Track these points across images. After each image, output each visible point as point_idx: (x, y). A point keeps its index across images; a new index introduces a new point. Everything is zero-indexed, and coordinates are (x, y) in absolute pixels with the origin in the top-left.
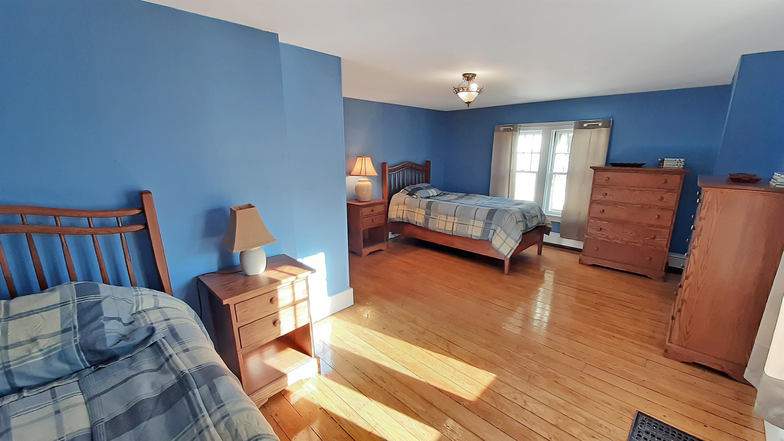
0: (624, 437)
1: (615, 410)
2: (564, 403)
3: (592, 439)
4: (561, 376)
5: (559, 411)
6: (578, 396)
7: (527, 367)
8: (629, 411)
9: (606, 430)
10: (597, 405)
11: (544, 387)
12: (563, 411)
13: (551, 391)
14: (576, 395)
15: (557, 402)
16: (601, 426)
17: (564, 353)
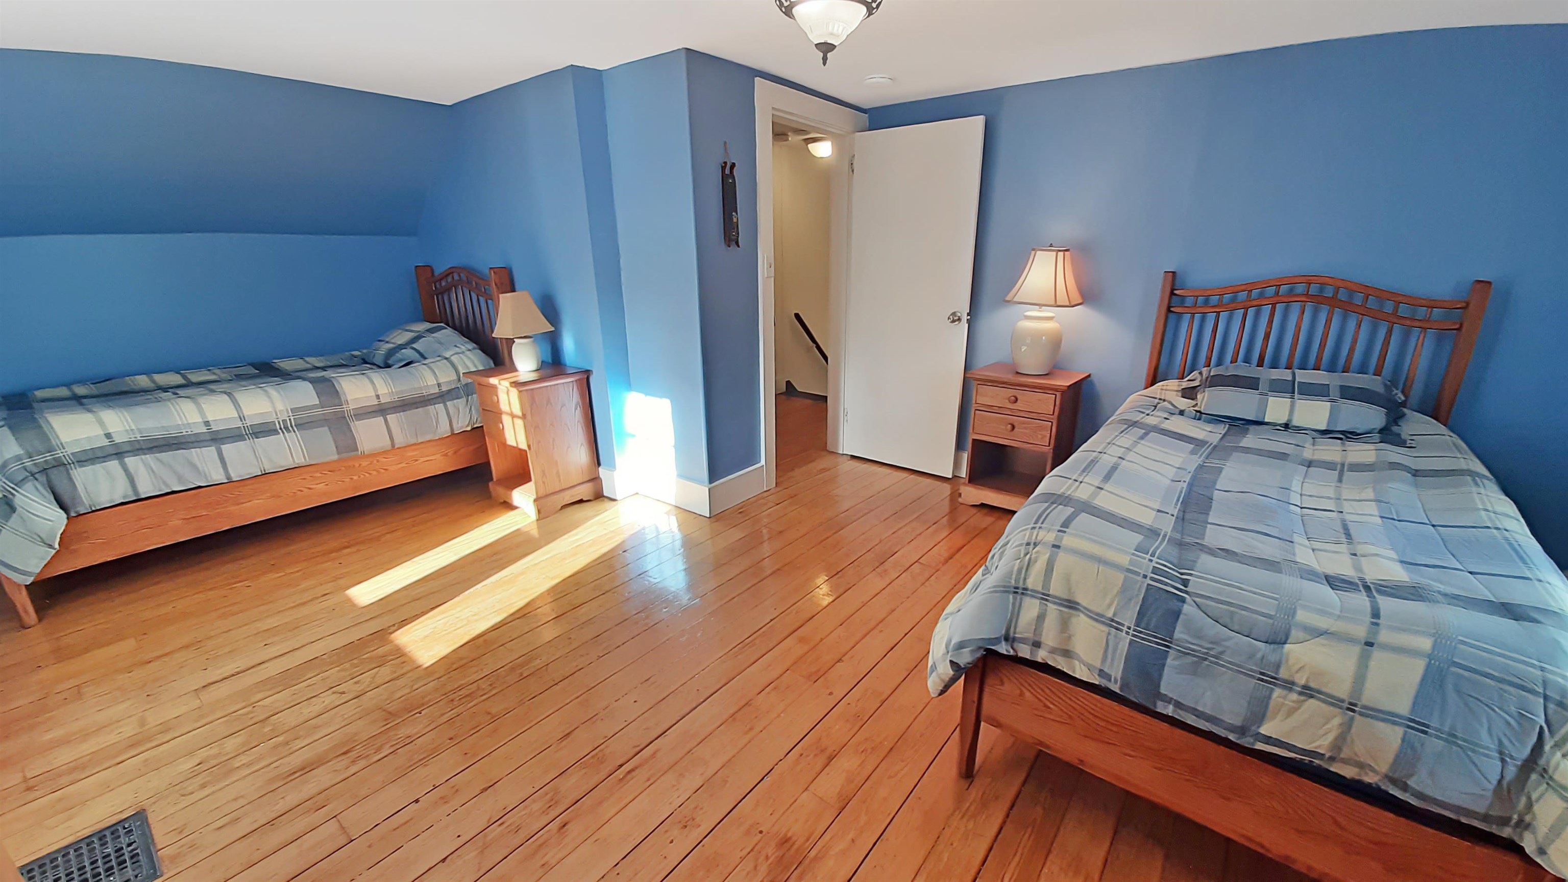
0: (153, 811)
1: (200, 831)
2: (290, 748)
3: (200, 760)
4: (354, 769)
5: (284, 735)
6: (284, 779)
7: (418, 715)
8: (174, 859)
9: (190, 789)
10: (242, 802)
11: (352, 729)
12: (281, 739)
13: (332, 737)
14: (291, 775)
15: (302, 738)
16: (203, 786)
17: (417, 801)
